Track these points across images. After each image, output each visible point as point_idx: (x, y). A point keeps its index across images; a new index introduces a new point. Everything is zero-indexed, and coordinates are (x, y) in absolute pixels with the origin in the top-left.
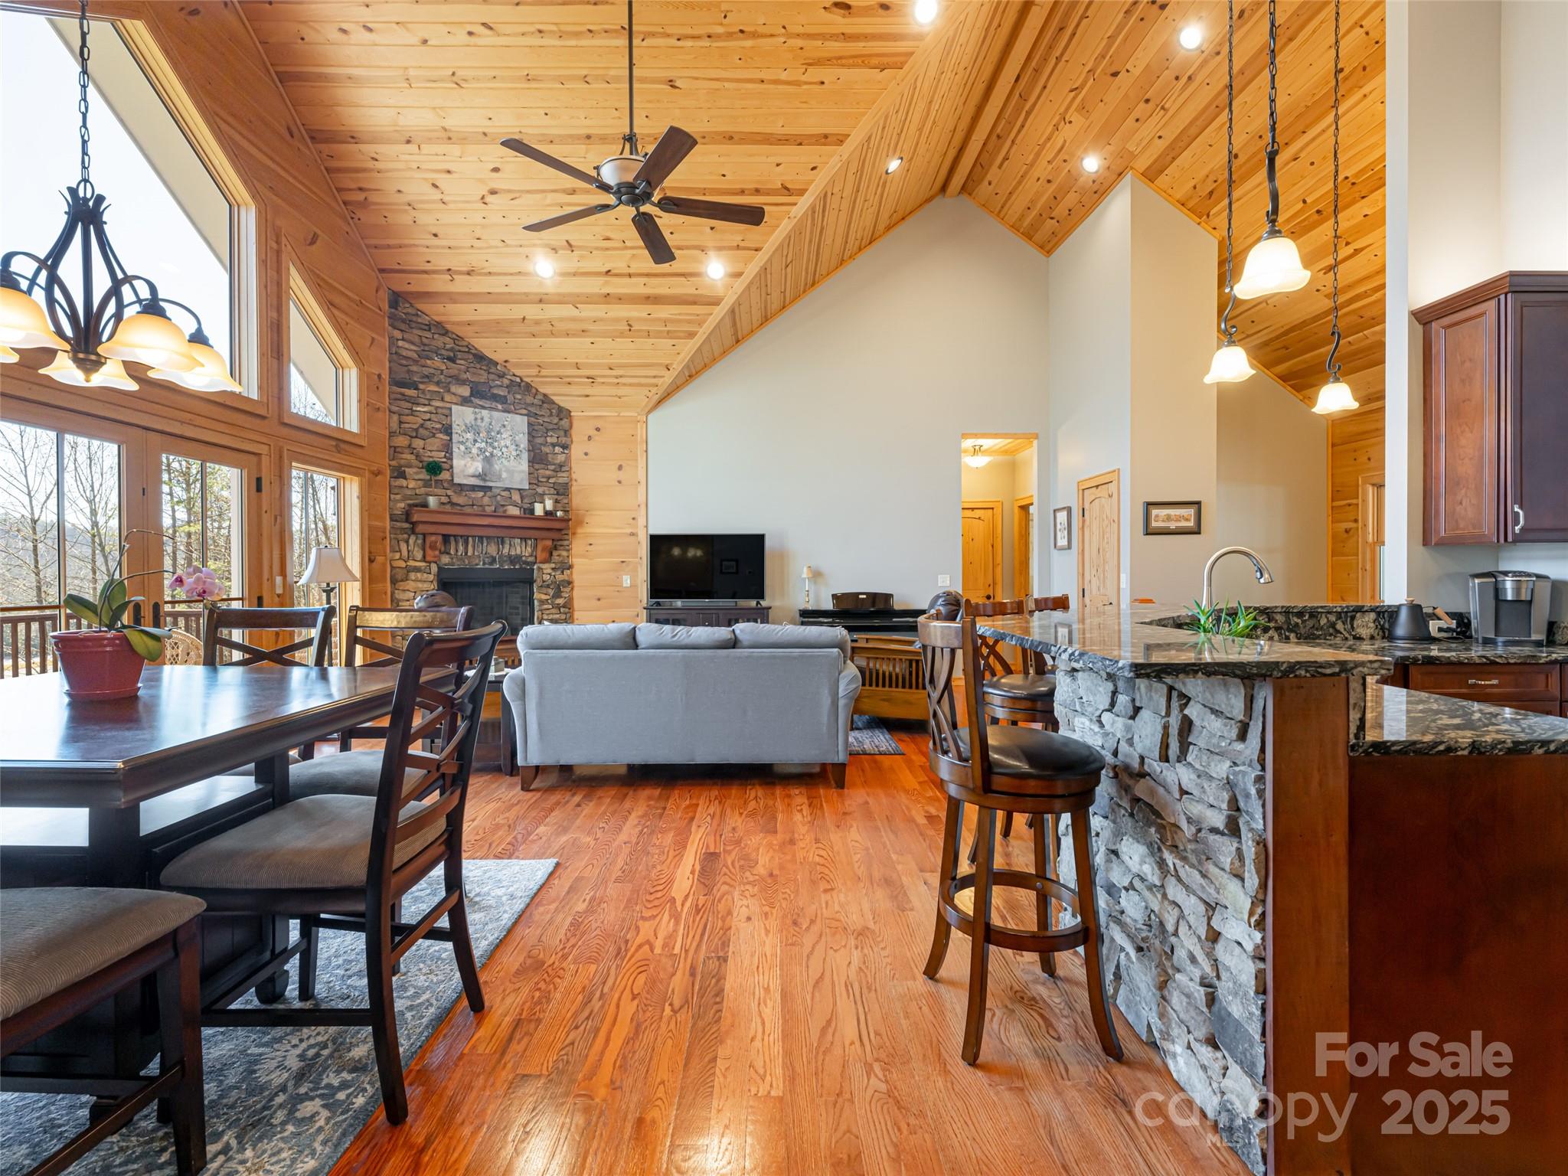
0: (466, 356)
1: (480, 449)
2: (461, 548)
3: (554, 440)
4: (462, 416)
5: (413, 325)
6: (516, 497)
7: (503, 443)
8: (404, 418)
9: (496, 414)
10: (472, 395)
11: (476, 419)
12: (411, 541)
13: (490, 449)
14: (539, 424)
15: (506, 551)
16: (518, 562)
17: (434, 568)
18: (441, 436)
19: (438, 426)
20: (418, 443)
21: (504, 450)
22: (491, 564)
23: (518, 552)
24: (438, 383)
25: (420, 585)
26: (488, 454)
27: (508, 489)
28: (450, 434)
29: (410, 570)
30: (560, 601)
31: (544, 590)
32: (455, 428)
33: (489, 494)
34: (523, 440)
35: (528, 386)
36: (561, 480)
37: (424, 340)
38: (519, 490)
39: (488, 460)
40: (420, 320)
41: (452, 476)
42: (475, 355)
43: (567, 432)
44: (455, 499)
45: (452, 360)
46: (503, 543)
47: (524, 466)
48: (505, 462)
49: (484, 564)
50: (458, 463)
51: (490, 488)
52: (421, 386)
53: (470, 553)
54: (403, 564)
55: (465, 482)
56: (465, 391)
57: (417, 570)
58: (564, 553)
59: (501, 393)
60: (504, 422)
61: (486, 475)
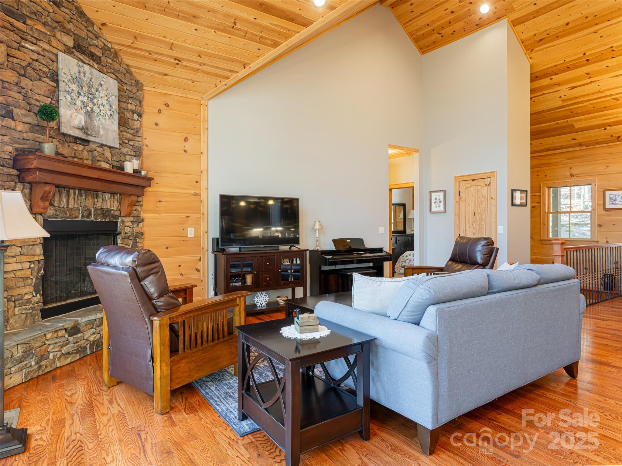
0: (71, 7)
1: (83, 103)
2: (64, 200)
3: (133, 108)
4: (68, 65)
6: (108, 154)
7: (100, 101)
8: (13, 52)
9: (95, 72)
10: (74, 47)
11: (79, 72)
13: (90, 104)
14: (124, 91)
15: (99, 204)
16: (109, 216)
17: (41, 219)
19: (46, 70)
20: (26, 83)
22: (88, 216)
23: (109, 206)
24: (45, 24)
26: (89, 109)
27: (102, 145)
28: (57, 81)
31: (126, 241)
32: (62, 77)
33: (88, 147)
34: (114, 102)
35: (116, 54)
36: (137, 144)
38: (111, 148)
39: (89, 114)
41: (58, 125)
42: (77, 8)
43: (141, 103)
46: (97, 196)
47: (115, 126)
48: (102, 120)
49: (82, 216)
50: (64, 112)
51: (88, 142)
52: (29, 22)
53: (70, 206)
55: (70, 132)
56: (69, 41)
59: (98, 54)
60: (102, 83)
61: (87, 129)
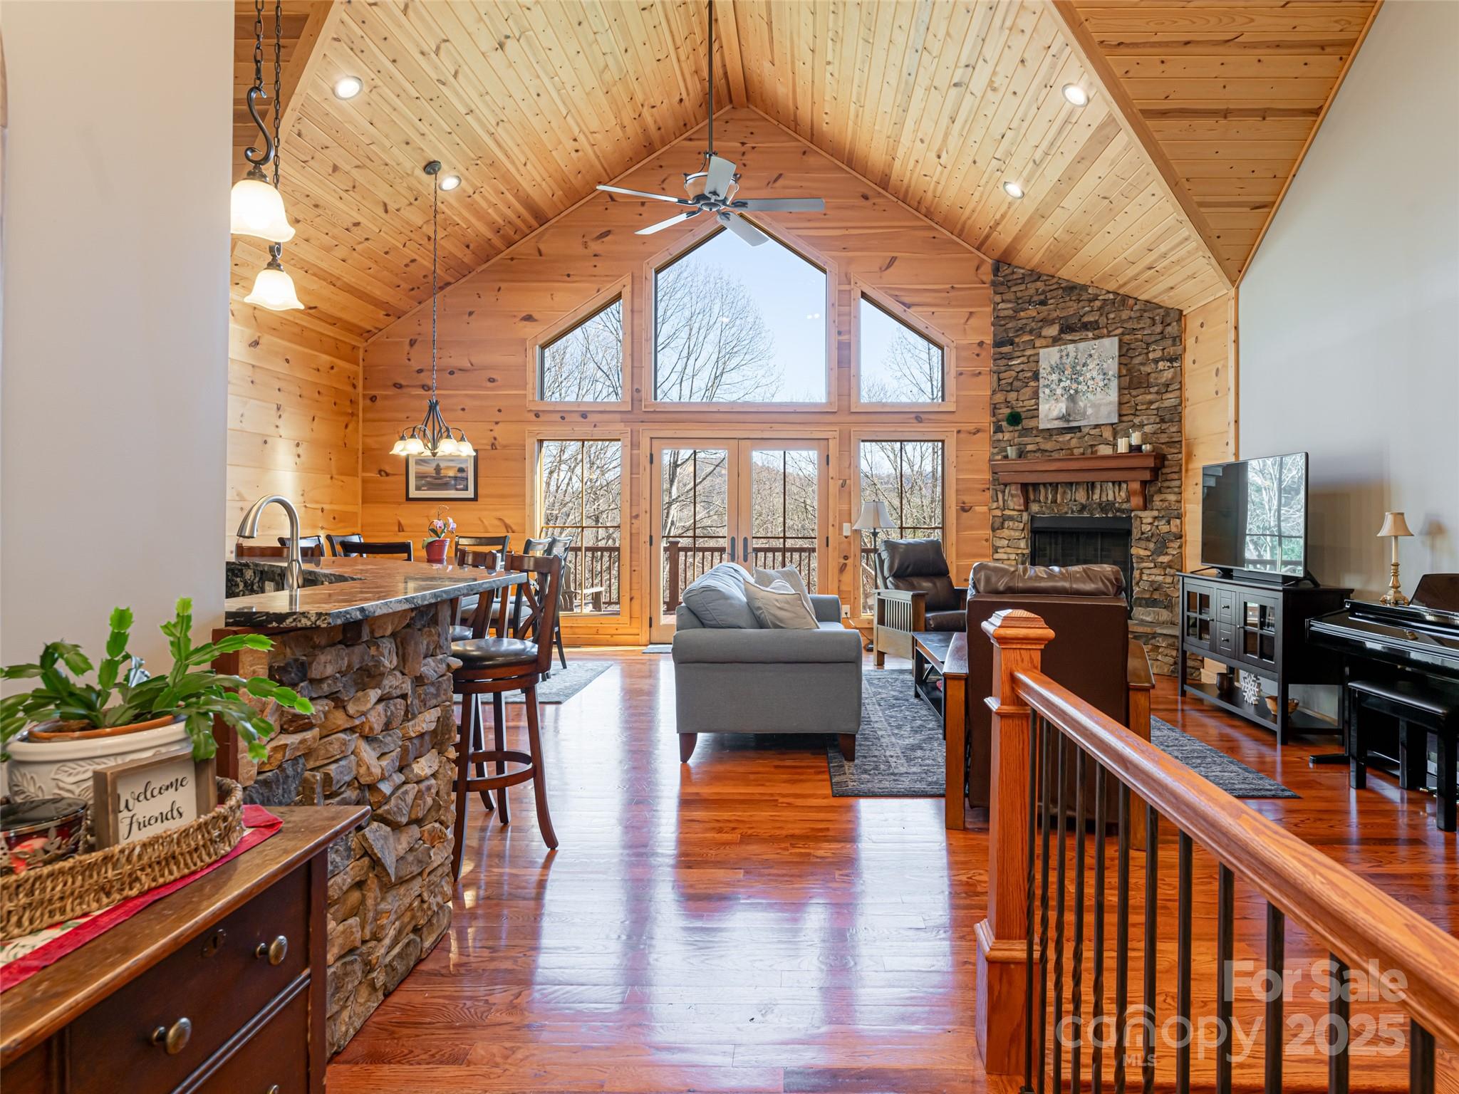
0: (1054, 294)
1: (1064, 388)
2: (1050, 496)
3: (1158, 354)
4: (1049, 356)
5: (1009, 284)
6: (1107, 434)
7: (1089, 375)
8: (1002, 376)
9: (1082, 345)
10: (1062, 331)
11: (1061, 357)
12: (1007, 491)
13: (1074, 386)
14: (1137, 340)
15: (1096, 497)
16: (1112, 509)
17: (1025, 516)
18: (1032, 384)
19: (1029, 374)
20: (1013, 396)
21: (1090, 383)
22: (1081, 511)
23: (1111, 497)
24: (1031, 332)
25: (1012, 533)
26: (1072, 392)
27: (1097, 426)
28: (1038, 380)
29: (1005, 518)
30: (1165, 559)
31: (1143, 544)
32: (1043, 373)
33: (1078, 434)
34: (1112, 366)
35: (1124, 298)
36: (1167, 404)
37: (1019, 294)
38: (1112, 424)
39: (1072, 399)
40: (1015, 277)
41: (1038, 422)
42: (1064, 289)
43: (1178, 339)
44: (1043, 446)
45: (1043, 303)
46: (1093, 488)
47: (1113, 396)
48: (1091, 397)
49: (1073, 512)
50: (1043, 408)
51: (1079, 428)
52: (1017, 340)
53: (1059, 500)
54: (998, 513)
55: (1049, 426)
56: (1053, 331)
57: (1011, 518)
58: (1172, 498)
59: (1092, 319)
60: (1093, 352)
61: (1069, 415)
